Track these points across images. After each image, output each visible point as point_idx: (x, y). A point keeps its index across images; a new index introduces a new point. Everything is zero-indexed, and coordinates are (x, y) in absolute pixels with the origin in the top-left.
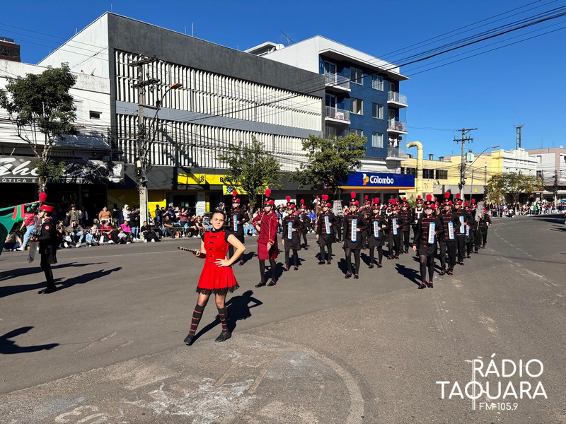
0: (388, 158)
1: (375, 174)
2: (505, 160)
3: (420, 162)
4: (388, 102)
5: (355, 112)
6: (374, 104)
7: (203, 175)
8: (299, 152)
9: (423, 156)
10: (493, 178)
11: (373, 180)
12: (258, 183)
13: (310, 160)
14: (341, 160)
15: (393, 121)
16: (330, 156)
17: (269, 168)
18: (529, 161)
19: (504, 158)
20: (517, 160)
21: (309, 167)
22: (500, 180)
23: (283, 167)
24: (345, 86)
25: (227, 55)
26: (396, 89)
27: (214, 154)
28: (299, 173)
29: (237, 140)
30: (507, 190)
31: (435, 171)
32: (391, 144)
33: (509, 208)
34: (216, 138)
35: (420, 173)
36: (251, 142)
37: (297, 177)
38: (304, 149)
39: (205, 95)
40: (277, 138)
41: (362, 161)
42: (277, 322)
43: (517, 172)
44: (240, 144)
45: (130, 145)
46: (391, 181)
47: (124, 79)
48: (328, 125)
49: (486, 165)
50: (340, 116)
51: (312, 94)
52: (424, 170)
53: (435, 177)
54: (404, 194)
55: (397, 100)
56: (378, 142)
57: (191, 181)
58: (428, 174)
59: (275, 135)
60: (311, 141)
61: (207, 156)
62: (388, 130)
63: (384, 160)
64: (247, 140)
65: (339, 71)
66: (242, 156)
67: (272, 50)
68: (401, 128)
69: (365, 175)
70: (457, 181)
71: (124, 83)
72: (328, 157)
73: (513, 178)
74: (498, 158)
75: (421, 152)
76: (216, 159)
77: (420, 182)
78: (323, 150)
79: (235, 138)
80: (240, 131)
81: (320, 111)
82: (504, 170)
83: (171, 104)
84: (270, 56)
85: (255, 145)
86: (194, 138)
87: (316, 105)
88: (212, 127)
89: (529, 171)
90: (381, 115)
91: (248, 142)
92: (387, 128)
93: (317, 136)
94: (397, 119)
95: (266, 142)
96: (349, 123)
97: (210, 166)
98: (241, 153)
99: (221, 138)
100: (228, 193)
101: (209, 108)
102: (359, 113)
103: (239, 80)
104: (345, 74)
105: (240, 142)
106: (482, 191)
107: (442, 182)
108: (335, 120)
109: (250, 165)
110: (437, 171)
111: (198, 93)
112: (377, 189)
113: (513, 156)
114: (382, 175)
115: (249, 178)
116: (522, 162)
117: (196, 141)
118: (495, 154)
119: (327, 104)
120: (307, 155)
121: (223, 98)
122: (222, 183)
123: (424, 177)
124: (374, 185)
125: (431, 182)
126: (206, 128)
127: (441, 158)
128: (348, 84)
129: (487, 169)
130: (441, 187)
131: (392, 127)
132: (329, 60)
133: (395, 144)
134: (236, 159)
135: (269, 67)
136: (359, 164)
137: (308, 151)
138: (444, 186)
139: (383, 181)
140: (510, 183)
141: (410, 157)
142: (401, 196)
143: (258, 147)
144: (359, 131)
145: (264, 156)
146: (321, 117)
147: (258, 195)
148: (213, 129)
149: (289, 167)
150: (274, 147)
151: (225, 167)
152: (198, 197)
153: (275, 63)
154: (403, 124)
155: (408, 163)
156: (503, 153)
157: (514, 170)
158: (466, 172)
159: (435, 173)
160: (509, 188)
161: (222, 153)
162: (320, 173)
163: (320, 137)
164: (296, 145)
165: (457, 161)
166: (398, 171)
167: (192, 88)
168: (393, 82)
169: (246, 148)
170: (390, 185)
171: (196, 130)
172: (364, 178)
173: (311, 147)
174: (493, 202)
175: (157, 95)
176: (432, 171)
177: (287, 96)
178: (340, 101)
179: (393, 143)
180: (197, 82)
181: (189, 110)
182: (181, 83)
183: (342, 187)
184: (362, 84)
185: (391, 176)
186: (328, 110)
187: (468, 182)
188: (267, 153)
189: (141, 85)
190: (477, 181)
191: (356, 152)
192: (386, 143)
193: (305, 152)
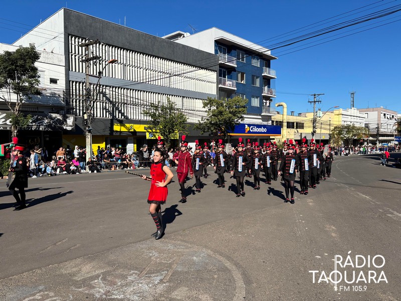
0: (262, 114)
1: (254, 125)
2: (343, 116)
3: (285, 117)
4: (263, 75)
5: (240, 81)
6: (253, 76)
7: (132, 125)
8: (200, 109)
9: (287, 113)
10: (335, 128)
11: (252, 129)
12: (171, 131)
13: (208, 115)
14: (230, 115)
15: (266, 88)
16: (222, 112)
17: (180, 120)
18: (359, 117)
19: (343, 115)
20: (351, 116)
21: (208, 119)
22: (339, 130)
23: (189, 120)
24: (233, 63)
25: (150, 40)
26: (268, 66)
27: (140, 110)
28: (200, 124)
29: (157, 100)
30: (345, 137)
31: (295, 123)
32: (265, 104)
33: (346, 149)
34: (142, 98)
35: (285, 124)
36: (166, 102)
37: (199, 127)
38: (204, 107)
39: (134, 68)
40: (185, 99)
41: (245, 116)
42: (184, 230)
43: (351, 124)
44: (159, 103)
45: (79, 103)
46: (265, 130)
47: (75, 56)
48: (220, 90)
49: (330, 119)
50: (229, 84)
51: (209, 68)
52: (288, 123)
53: (295, 127)
54: (274, 139)
55: (269, 73)
56: (255, 102)
57: (123, 129)
58: (290, 125)
59: (183, 97)
60: (209, 101)
61: (135, 112)
62: (263, 95)
63: (260, 115)
64: (164, 100)
65: (229, 53)
66: (160, 112)
67: (182, 37)
68: (271, 93)
69: (246, 126)
70: (311, 130)
71: (75, 59)
72: (221, 113)
73: (349, 129)
74: (338, 115)
75: (285, 110)
76: (141, 113)
77: (285, 130)
78: (217, 108)
79: (155, 99)
80: (159, 94)
81: (215, 80)
82: (342, 123)
83: (109, 74)
84: (180, 41)
85: (170, 104)
86: (125, 98)
87: (213, 76)
88: (138, 91)
89: (359, 123)
90: (258, 84)
91: (164, 102)
92: (262, 93)
93: (213, 98)
94: (269, 87)
95: (177, 102)
96: (236, 89)
97: (137, 118)
98: (159, 109)
99: (145, 99)
100: (150, 138)
101: (136, 77)
102: (243, 82)
103: (158, 58)
104: (233, 55)
105: (159, 102)
106: (327, 138)
107: (300, 131)
108: (225, 87)
109: (165, 118)
110: (297, 123)
111: (128, 67)
112: (254, 136)
113: (349, 113)
114: (259, 126)
115: (165, 127)
116: (354, 117)
117: (127, 100)
118: (336, 112)
119: (220, 75)
120: (206, 112)
121: (146, 70)
122: (145, 131)
123: (288, 128)
124: (253, 133)
125: (293, 131)
126: (134, 91)
127: (300, 114)
128: (235, 62)
129: (331, 122)
130: (300, 134)
131: (266, 92)
132: (221, 45)
133: (268, 104)
134: (156, 114)
135: (179, 49)
136: (242, 118)
137: (206, 109)
138: (301, 133)
139: (259, 130)
140: (346, 132)
141: (278, 113)
142: (271, 141)
143: (172, 105)
144: (243, 94)
145: (175, 112)
146: (216, 84)
147: (171, 140)
148: (139, 92)
149: (193, 120)
150: (183, 105)
151: (148, 119)
152: (128, 141)
153: (184, 46)
154: (273, 90)
155: (277, 117)
156: (342, 111)
157: (349, 123)
158: (317, 124)
159: (295, 125)
160: (346, 135)
161: (145, 109)
162: (216, 124)
163: (215, 99)
164: (199, 104)
165: (310, 116)
166: (270, 123)
167: (125, 63)
168: (266, 61)
169: (163, 106)
170: (264, 133)
171: (127, 93)
172: (246, 128)
173: (209, 106)
174: (335, 145)
175: (99, 68)
176: (293, 123)
177: (192, 69)
178: (229, 73)
179: (266, 103)
180: (128, 59)
181: (122, 78)
182: (116, 59)
183: (231, 134)
184: (245, 62)
185: (264, 126)
186: (221, 80)
187: (318, 131)
188: (178, 109)
189: (88, 60)
190: (325, 130)
191: (240, 109)
192: (261, 103)
193: (205, 109)
